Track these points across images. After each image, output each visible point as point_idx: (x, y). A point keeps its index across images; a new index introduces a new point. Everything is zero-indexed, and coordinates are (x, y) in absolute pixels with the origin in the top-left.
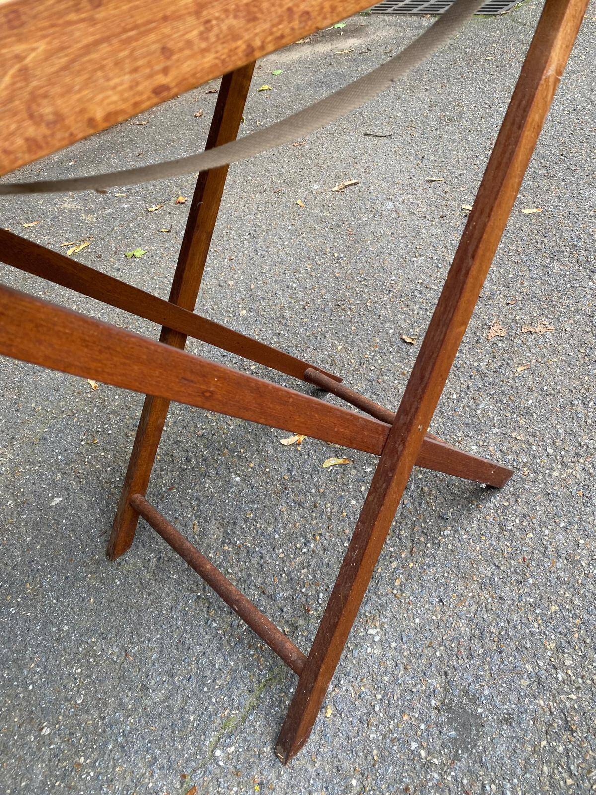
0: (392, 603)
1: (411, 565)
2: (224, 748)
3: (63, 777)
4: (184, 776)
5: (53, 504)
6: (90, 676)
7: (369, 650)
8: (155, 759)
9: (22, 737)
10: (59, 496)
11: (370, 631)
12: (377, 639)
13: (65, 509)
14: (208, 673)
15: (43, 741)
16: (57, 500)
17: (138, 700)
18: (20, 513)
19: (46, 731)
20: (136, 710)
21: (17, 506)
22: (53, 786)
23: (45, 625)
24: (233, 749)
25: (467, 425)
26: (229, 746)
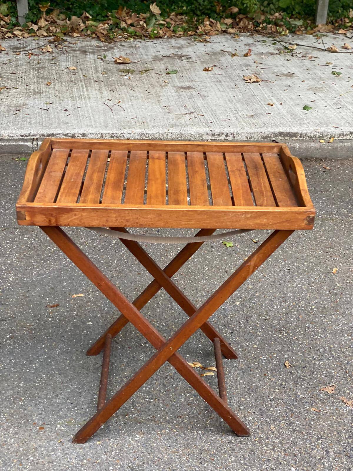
0: (154, 435)
1: (175, 431)
2: (61, 426)
3: (15, 399)
4: (44, 424)
5: (88, 323)
6: (46, 381)
7: (130, 439)
8: (41, 414)
9: (14, 381)
10: (92, 322)
11: (138, 436)
12: (136, 439)
13: (90, 328)
14: (78, 407)
15: (18, 386)
16: (90, 323)
17: (52, 397)
18: (75, 318)
19: (21, 385)
20: (49, 399)
21: (76, 315)
22: (10, 398)
23: (48, 357)
24: (63, 428)
25: (260, 409)
26: (63, 427)
